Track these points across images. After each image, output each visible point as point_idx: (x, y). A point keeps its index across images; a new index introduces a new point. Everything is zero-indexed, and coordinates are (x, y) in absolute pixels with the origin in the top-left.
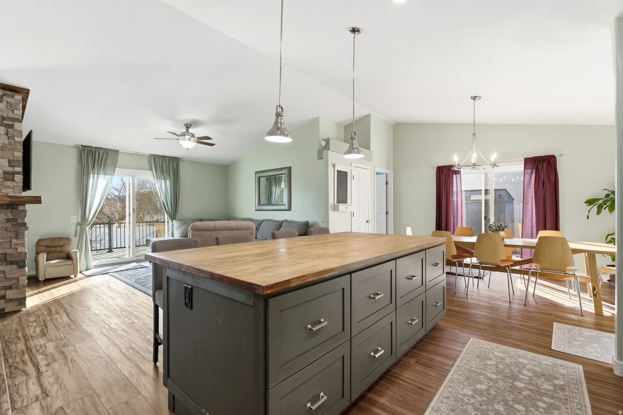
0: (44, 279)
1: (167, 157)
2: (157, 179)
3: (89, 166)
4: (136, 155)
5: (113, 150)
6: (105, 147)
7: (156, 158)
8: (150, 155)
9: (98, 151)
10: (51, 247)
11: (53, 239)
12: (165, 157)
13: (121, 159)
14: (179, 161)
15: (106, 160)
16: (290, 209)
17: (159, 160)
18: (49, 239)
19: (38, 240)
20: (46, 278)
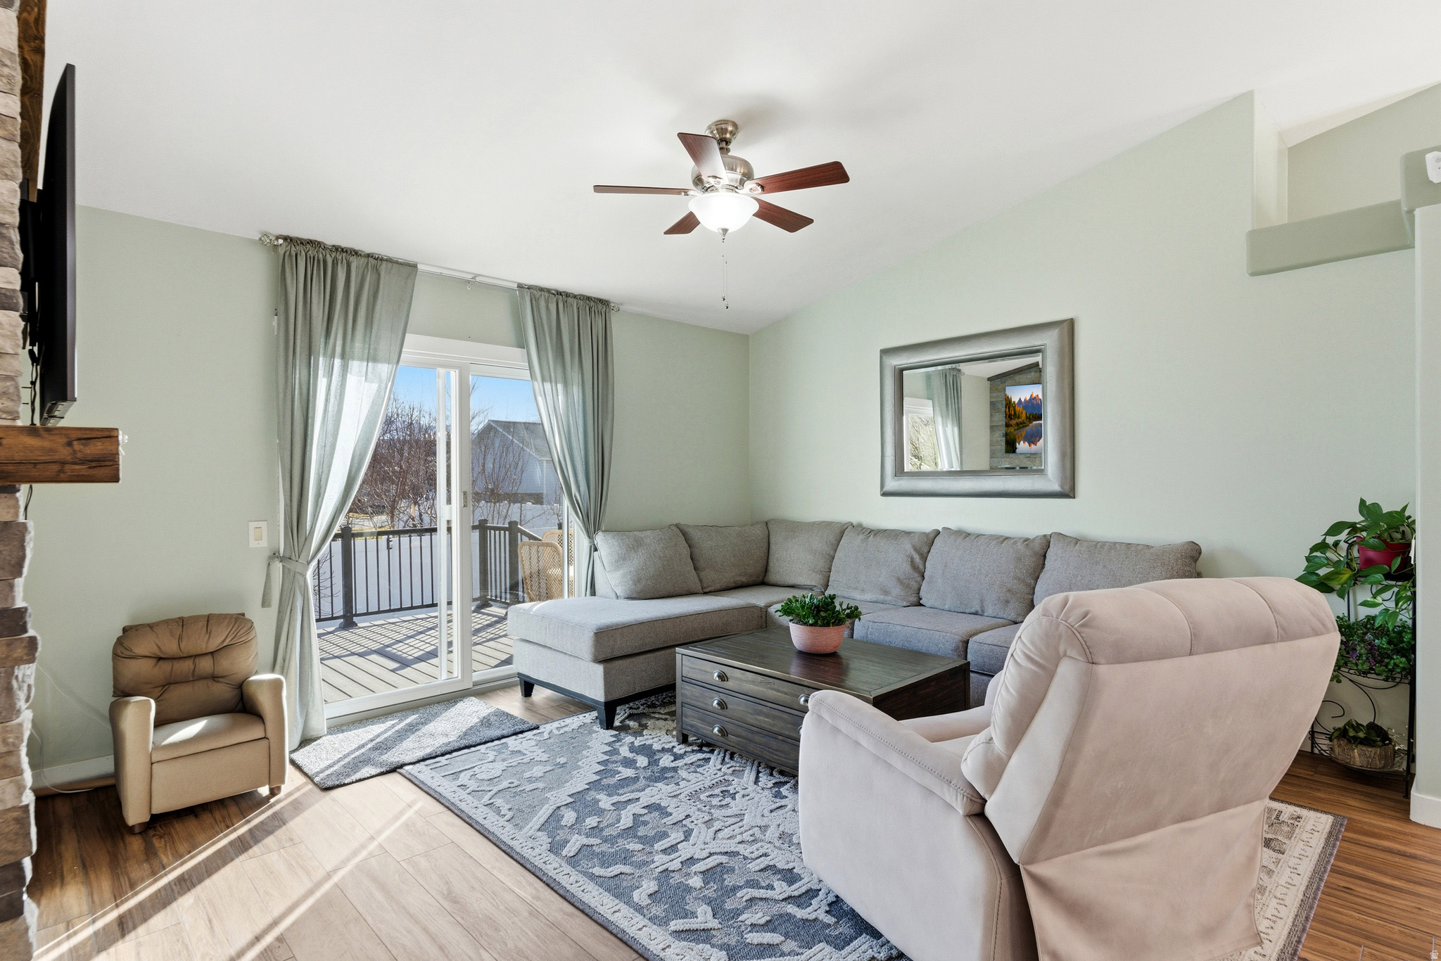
0: (146, 818)
1: (575, 297)
2: (543, 380)
3: (314, 322)
4: (472, 284)
5: (397, 262)
6: (368, 250)
7: (537, 300)
8: (520, 286)
9: (345, 261)
10: (175, 659)
11: (182, 622)
12: (568, 295)
13: (423, 302)
14: (609, 312)
15: (371, 299)
16: (1068, 492)
17: (547, 308)
18: (167, 622)
19: (125, 630)
20: (155, 811)
